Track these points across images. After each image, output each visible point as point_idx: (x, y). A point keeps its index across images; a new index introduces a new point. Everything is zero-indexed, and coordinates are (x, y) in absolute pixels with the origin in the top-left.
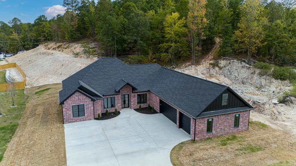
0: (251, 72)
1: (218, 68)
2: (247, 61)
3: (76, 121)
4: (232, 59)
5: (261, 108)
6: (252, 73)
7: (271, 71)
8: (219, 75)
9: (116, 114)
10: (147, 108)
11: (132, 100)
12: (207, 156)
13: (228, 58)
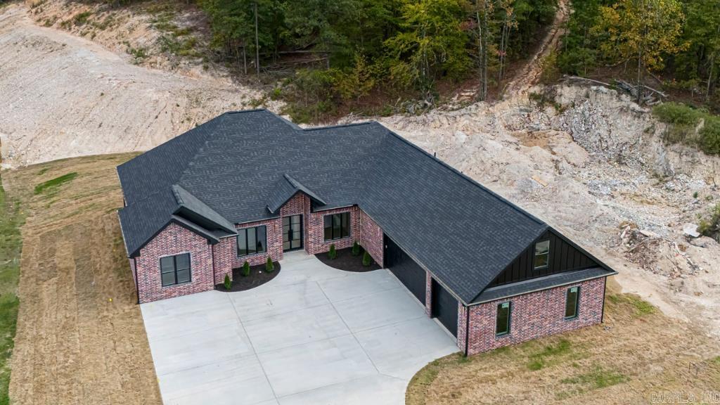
0: (645, 127)
1: (554, 110)
2: (635, 92)
3: (169, 296)
4: (595, 84)
5: (647, 253)
6: (647, 131)
7: (697, 130)
8: (556, 132)
9: (269, 272)
10: (350, 249)
11: (310, 232)
12: (492, 398)
13: (582, 79)
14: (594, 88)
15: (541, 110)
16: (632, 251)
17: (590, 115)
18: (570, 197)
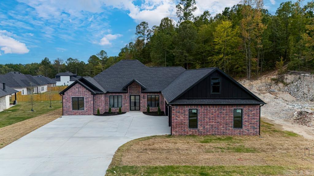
1: (283, 84)
3: (75, 114)
8: (282, 93)
11: (141, 102)
13: (297, 71)
14: (303, 74)
15: (277, 85)
16: (298, 119)
17: (300, 85)
18: (275, 105)
